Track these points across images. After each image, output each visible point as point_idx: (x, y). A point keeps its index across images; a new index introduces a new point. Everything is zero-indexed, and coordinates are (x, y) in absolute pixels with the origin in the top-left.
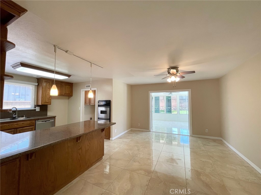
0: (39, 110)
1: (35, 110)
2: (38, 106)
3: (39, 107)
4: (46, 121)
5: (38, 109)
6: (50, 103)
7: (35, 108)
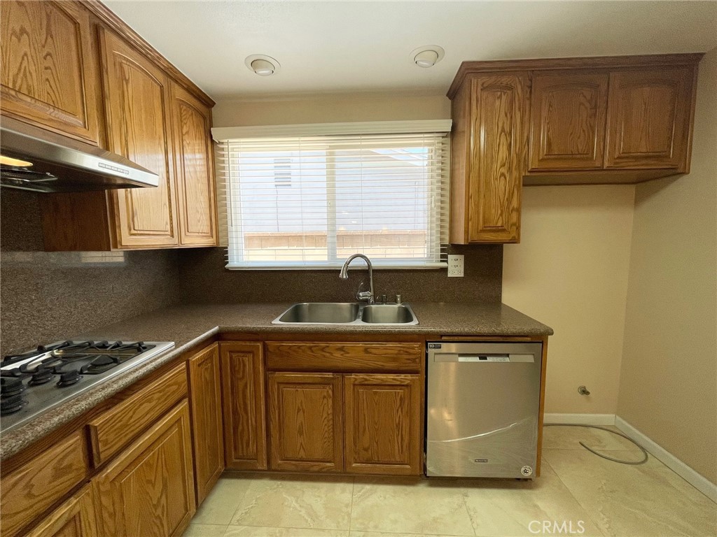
0: (462, 275)
1: (445, 270)
2: (455, 249)
3: (461, 257)
4: (483, 357)
5: (455, 268)
6: (514, 234)
7: (444, 258)
